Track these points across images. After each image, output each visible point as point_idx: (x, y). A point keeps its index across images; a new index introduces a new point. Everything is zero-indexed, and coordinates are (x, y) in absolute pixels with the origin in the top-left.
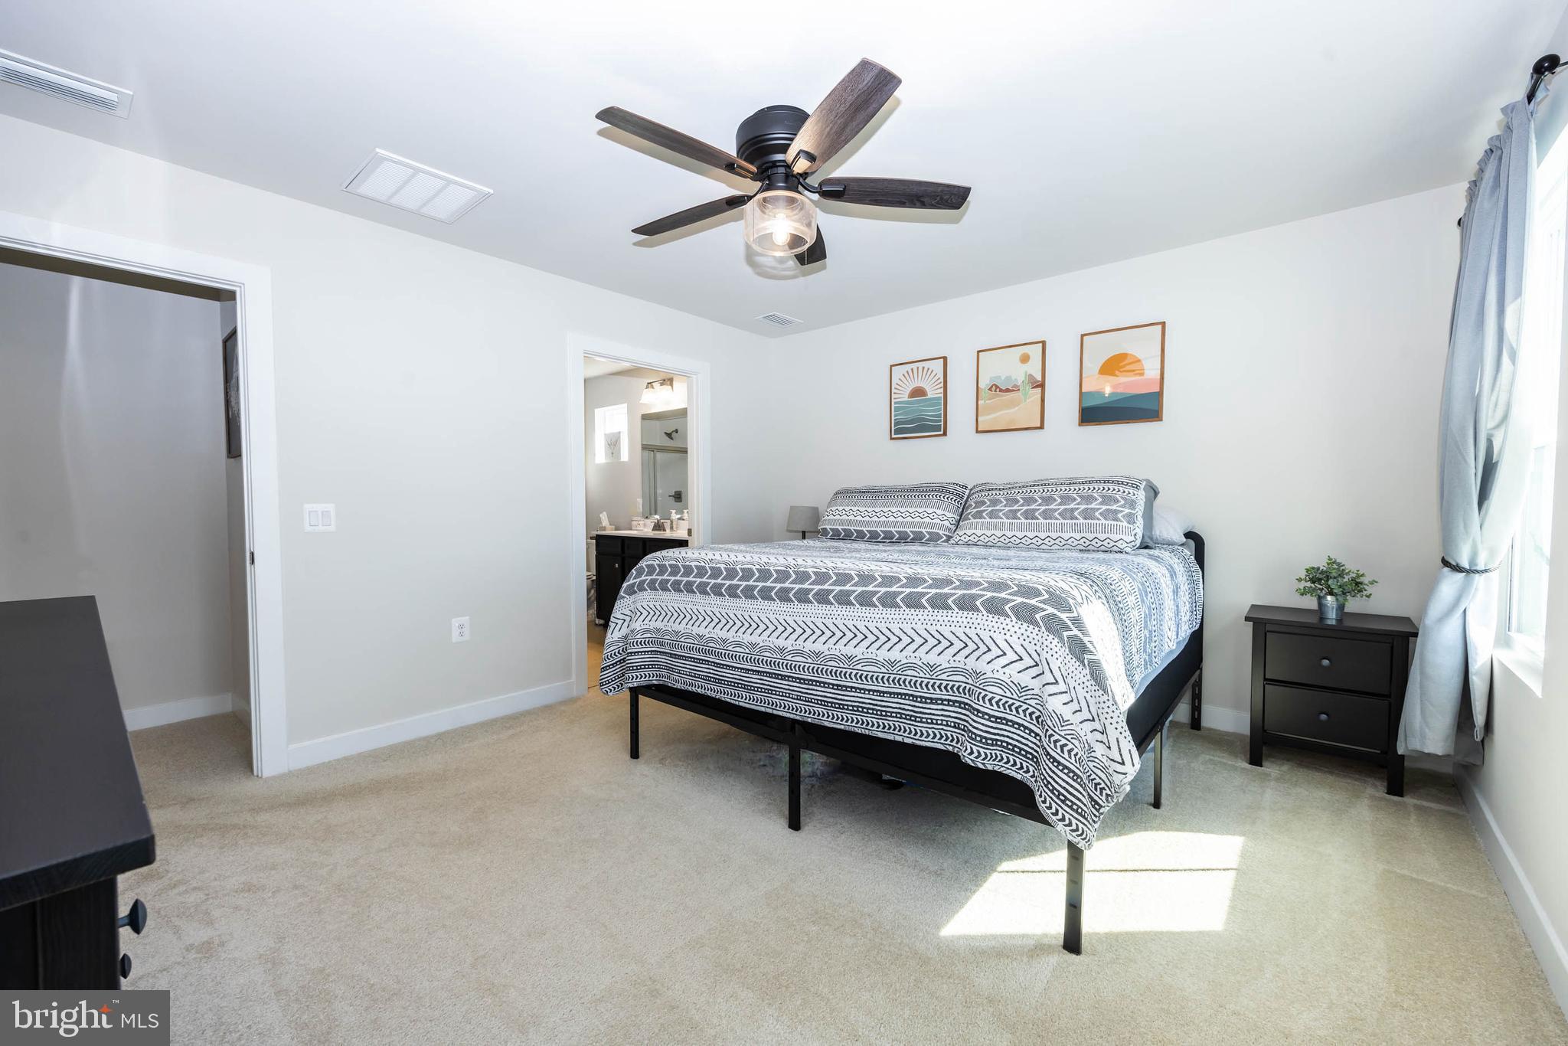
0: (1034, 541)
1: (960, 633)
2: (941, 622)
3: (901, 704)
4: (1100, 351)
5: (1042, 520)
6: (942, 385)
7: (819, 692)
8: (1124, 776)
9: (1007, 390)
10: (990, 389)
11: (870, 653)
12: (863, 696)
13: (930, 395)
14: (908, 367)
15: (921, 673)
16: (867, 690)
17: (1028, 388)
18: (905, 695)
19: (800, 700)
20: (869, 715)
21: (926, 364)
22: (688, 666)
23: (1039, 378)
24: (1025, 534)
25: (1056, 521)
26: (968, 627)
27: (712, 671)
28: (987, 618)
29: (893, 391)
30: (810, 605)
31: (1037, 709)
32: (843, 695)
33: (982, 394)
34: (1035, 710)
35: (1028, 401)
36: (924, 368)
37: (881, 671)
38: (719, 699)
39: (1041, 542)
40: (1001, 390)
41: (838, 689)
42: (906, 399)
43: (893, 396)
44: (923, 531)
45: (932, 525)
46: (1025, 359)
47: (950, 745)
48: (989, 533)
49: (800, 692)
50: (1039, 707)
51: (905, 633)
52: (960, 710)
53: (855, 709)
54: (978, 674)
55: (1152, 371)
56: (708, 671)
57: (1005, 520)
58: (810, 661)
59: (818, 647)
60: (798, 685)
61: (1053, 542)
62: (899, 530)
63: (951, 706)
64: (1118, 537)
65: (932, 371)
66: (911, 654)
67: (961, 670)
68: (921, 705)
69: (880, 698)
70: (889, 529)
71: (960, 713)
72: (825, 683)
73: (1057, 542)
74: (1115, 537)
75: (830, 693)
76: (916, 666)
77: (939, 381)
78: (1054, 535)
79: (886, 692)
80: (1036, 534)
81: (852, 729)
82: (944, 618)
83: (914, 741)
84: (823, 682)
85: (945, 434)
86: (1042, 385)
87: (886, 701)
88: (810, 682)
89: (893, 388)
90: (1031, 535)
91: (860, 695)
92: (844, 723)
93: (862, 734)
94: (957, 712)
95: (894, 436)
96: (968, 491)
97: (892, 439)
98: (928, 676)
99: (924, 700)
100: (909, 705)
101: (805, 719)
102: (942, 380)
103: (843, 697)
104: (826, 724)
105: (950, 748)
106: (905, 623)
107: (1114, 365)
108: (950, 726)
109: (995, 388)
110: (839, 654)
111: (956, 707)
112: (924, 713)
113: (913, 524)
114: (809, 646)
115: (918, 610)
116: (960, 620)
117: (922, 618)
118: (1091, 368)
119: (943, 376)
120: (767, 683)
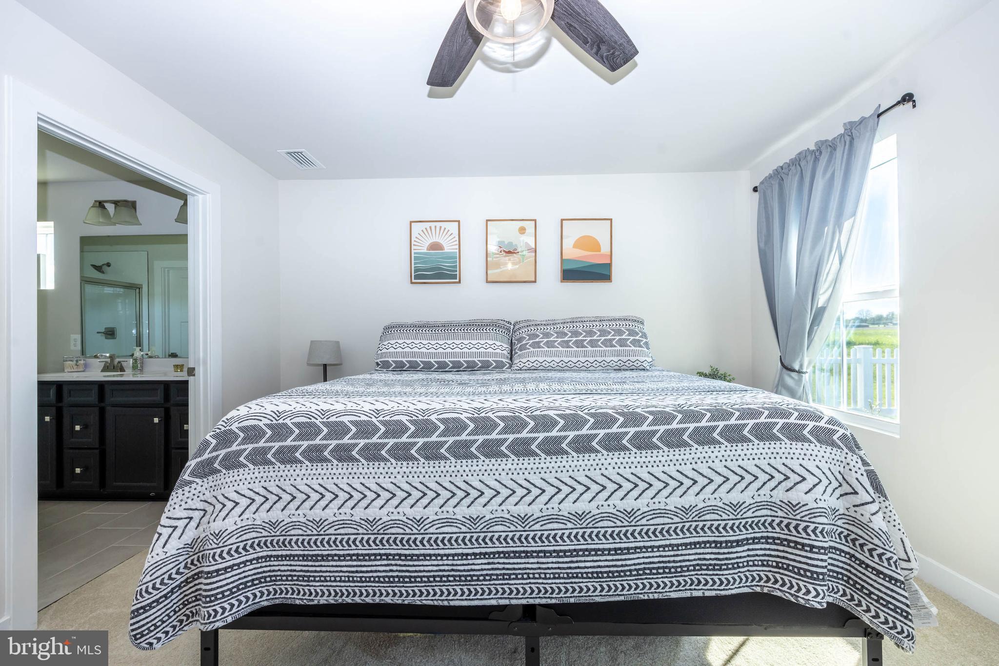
0: (585, 364)
1: (764, 464)
2: (743, 456)
3: (700, 554)
4: (573, 233)
5: (590, 348)
6: (457, 242)
7: (588, 563)
8: (911, 572)
9: (510, 252)
10: (497, 250)
11: (657, 503)
12: (651, 554)
13: (446, 249)
14: (428, 225)
15: (723, 514)
16: (656, 547)
17: (526, 251)
18: (705, 543)
19: (559, 578)
20: (660, 576)
21: (443, 225)
22: (345, 569)
23: (533, 246)
24: (579, 359)
25: (600, 349)
26: (773, 458)
27: (396, 568)
28: (791, 446)
29: (413, 243)
30: (565, 457)
31: (845, 528)
32: (625, 560)
33: (491, 254)
34: (843, 530)
35: (526, 261)
36: (441, 227)
37: (673, 521)
38: (409, 605)
39: (590, 365)
40: (505, 252)
41: (616, 554)
42: (425, 251)
43: (413, 247)
44: (490, 359)
45: (496, 355)
46: (522, 230)
47: (758, 586)
48: (549, 360)
49: (559, 568)
50: (846, 526)
51: (701, 474)
52: (768, 546)
53: (641, 572)
54: (793, 507)
55: (605, 249)
56: (388, 568)
57: (561, 349)
58: (570, 525)
59: (582, 506)
60: (554, 560)
61: (598, 364)
62: (467, 359)
63: (757, 543)
64: (644, 359)
65: (449, 231)
66: (710, 496)
67: (766, 503)
68: (726, 551)
69: (672, 553)
70: (458, 359)
71: (769, 549)
72: (596, 550)
73: (602, 364)
74: (642, 359)
75: (605, 561)
76: (716, 508)
77: (453, 240)
78: (599, 359)
79: (681, 545)
80: (587, 359)
81: (635, 597)
82: (745, 451)
83: (718, 592)
84: (594, 550)
85: (460, 282)
86: (535, 251)
87: (682, 555)
88: (574, 553)
89: (413, 240)
90: (583, 359)
91: (647, 555)
92: (625, 592)
93: (649, 600)
94: (765, 549)
95: (413, 281)
96: (512, 327)
97: (412, 283)
98: (732, 517)
99: (729, 544)
100: (712, 553)
101: (565, 601)
102: (457, 238)
103: (624, 563)
104: (598, 599)
105: (758, 589)
106: (699, 462)
107: (582, 243)
108: (758, 566)
109: (500, 249)
110: (614, 511)
111: (763, 543)
112: (730, 559)
113: (480, 355)
114: (568, 507)
115: (712, 447)
116: (764, 452)
117: (720, 455)
118: (568, 243)
119: (457, 237)
120: (500, 566)
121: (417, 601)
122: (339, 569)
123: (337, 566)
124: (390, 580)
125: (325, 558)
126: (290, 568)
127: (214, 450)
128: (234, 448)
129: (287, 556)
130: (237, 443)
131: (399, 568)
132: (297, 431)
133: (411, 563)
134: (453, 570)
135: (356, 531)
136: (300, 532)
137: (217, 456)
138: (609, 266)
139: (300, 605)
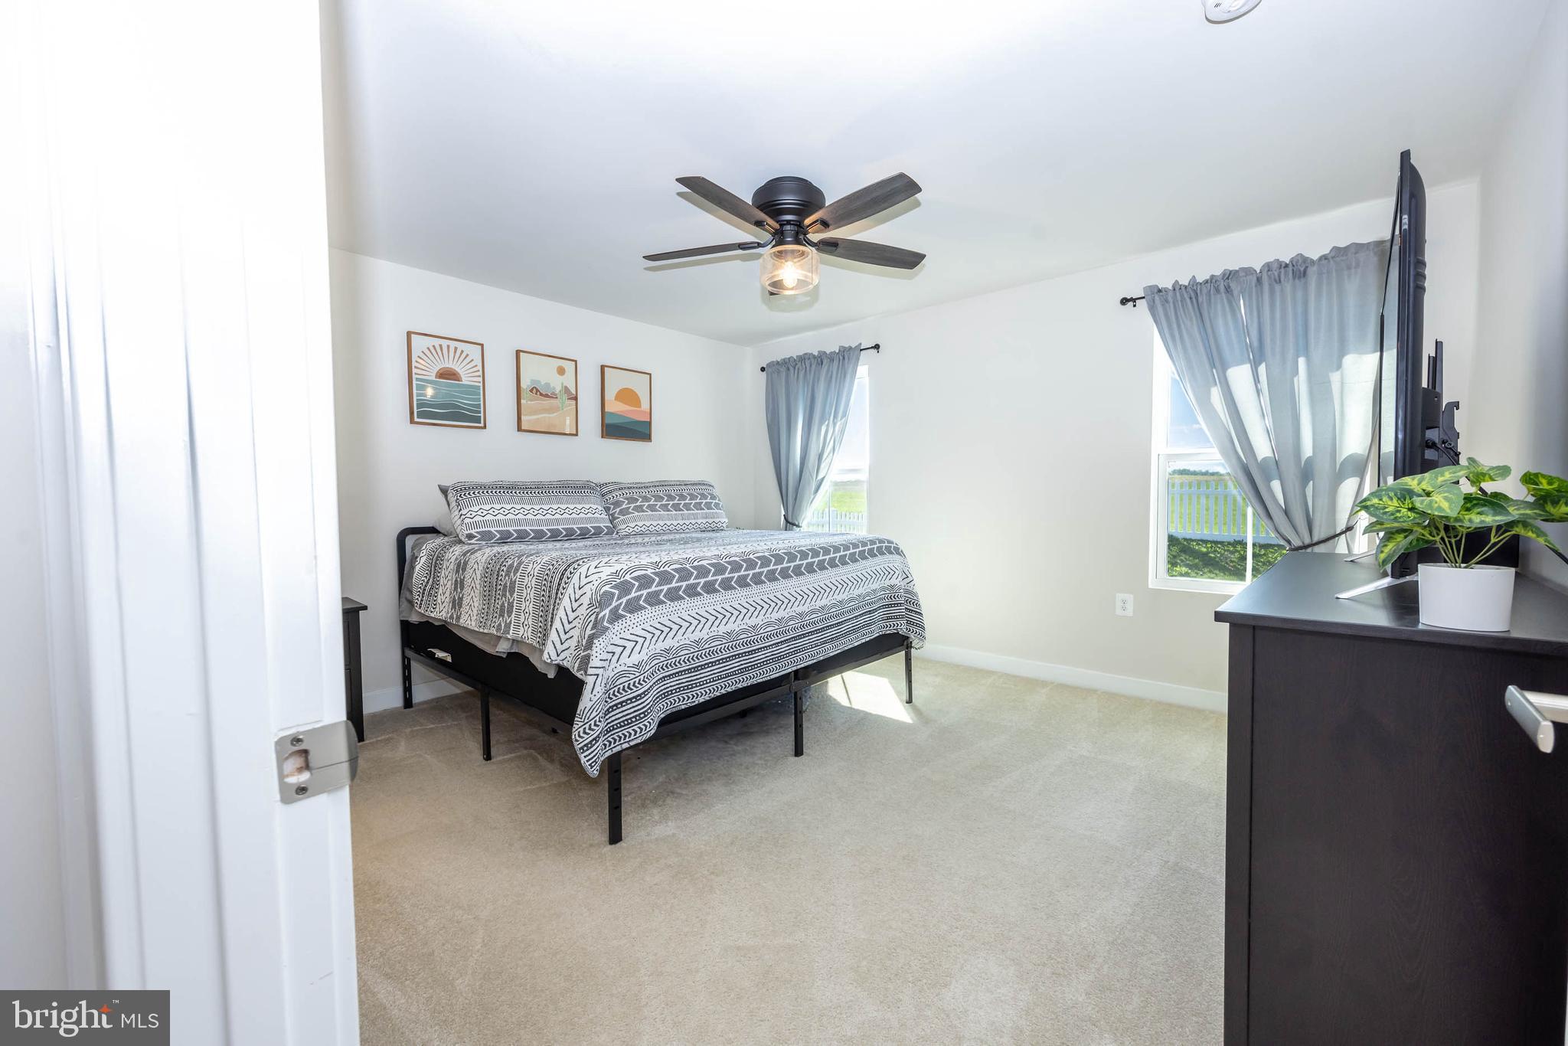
4: (615, 382)
6: (480, 373)
9: (547, 396)
10: (531, 391)
13: (465, 381)
14: (437, 342)
17: (565, 397)
21: (459, 345)
29: (414, 364)
33: (523, 394)
35: (565, 409)
36: (456, 348)
40: (541, 394)
45: (600, 520)
55: (645, 406)
65: (467, 355)
77: (475, 369)
85: (485, 427)
86: (576, 399)
89: (414, 359)
97: (413, 422)
102: (480, 368)
107: (624, 395)
109: (534, 390)
118: (610, 395)
119: (480, 365)
120: (793, 646)
121: (754, 681)
122: (712, 672)
123: (711, 671)
124: (742, 671)
125: (703, 667)
126: (678, 682)
127: (619, 599)
128: (633, 595)
129: (677, 673)
130: (634, 589)
131: (745, 662)
132: (637, 584)
133: (751, 656)
134: (772, 655)
135: (721, 643)
136: (687, 652)
137: (621, 604)
138: (649, 424)
139: (686, 708)
